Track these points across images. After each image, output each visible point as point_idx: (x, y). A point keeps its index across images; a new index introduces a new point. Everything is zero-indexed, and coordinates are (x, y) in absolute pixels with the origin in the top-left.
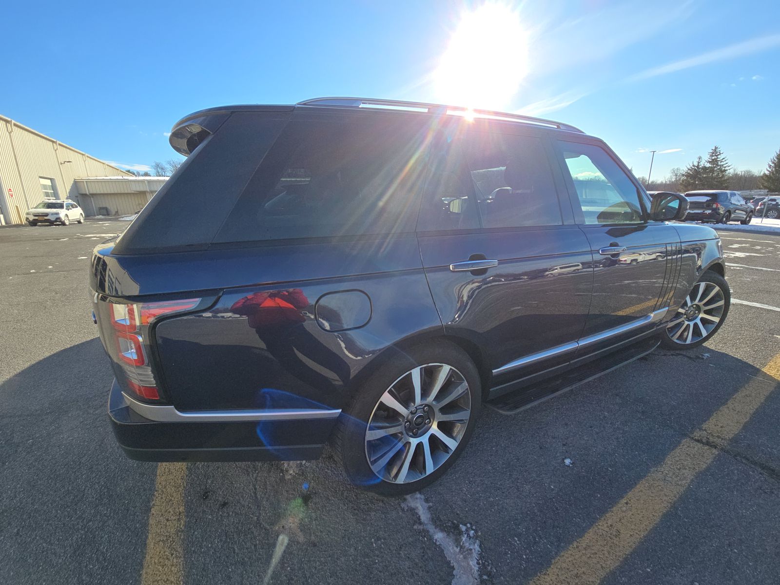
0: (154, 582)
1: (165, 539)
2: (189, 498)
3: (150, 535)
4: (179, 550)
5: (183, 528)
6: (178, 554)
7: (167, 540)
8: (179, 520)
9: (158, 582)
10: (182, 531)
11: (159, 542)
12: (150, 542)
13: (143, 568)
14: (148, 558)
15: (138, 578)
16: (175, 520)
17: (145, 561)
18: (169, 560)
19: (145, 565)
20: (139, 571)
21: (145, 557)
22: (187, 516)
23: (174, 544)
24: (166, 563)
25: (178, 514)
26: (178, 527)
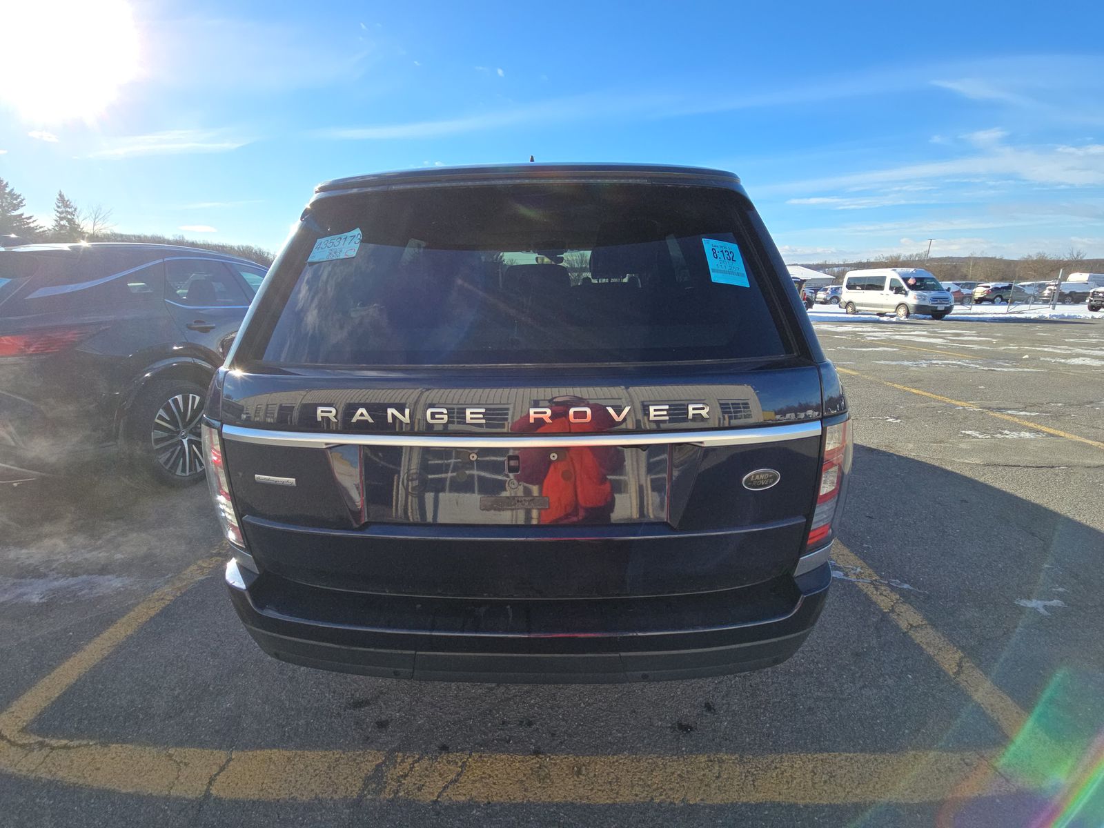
0: (815, 788)
1: (751, 778)
2: (683, 749)
3: (741, 800)
4: (770, 759)
5: (737, 756)
6: (777, 761)
7: (753, 774)
8: (721, 761)
9: (816, 783)
10: (741, 757)
11: (754, 786)
12: (755, 797)
13: (797, 804)
14: (778, 799)
15: (810, 809)
16: (720, 767)
17: (785, 802)
18: (785, 771)
19: (792, 800)
20: (800, 809)
21: (779, 803)
22: (718, 751)
23: (760, 766)
24: (788, 775)
25: (710, 764)
26: (733, 763)
